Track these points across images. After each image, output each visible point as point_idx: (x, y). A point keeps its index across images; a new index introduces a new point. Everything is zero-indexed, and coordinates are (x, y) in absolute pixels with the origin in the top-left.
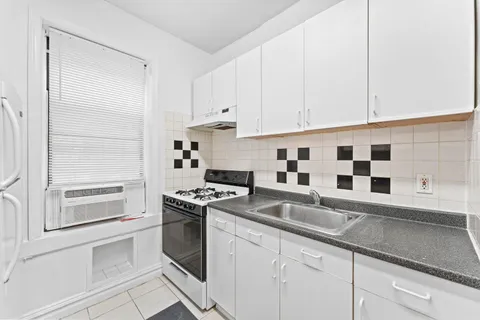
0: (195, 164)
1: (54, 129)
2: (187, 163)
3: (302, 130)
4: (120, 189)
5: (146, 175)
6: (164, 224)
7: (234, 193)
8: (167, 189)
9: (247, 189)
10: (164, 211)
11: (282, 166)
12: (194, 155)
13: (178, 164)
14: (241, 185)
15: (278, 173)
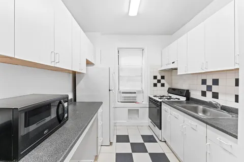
0: (163, 85)
1: (120, 75)
2: (159, 85)
3: (204, 72)
4: (135, 93)
5: (143, 89)
6: (149, 107)
7: (179, 99)
8: (151, 94)
9: (185, 98)
10: (149, 103)
11: (204, 88)
12: (163, 81)
13: (155, 85)
14: (183, 96)
15: (202, 91)
